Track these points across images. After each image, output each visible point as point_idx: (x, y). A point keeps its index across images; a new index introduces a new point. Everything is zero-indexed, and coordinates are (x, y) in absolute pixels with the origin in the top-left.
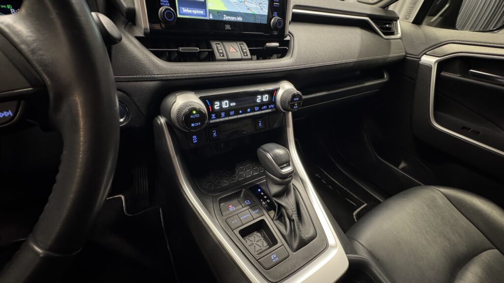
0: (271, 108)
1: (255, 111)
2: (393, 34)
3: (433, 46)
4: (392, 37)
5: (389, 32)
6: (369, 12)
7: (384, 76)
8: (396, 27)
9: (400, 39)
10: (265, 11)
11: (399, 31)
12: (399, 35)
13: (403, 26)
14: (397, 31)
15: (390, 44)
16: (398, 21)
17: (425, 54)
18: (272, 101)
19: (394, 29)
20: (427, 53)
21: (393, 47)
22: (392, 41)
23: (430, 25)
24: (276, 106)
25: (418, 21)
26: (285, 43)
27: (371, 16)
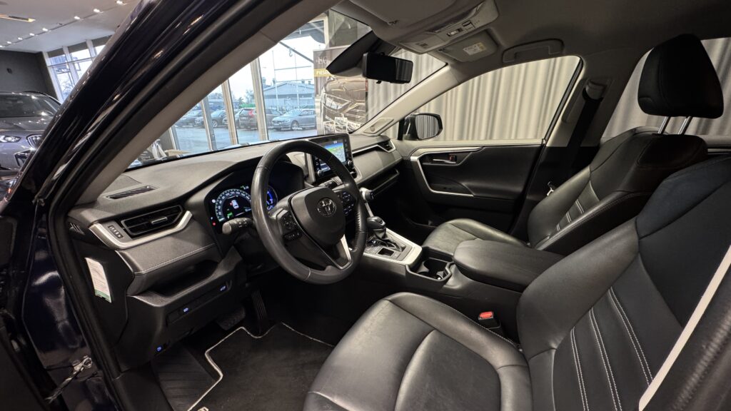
2: (391, 148)
3: (414, 151)
4: (392, 150)
5: (389, 148)
6: (377, 142)
7: (396, 172)
8: (391, 144)
9: (396, 149)
10: (344, 160)
12: (394, 148)
13: (394, 142)
14: (393, 146)
15: (392, 155)
16: (391, 141)
17: (411, 156)
19: (391, 146)
21: (395, 156)
22: (393, 152)
23: (406, 139)
25: (400, 138)
26: (354, 170)
27: (378, 144)
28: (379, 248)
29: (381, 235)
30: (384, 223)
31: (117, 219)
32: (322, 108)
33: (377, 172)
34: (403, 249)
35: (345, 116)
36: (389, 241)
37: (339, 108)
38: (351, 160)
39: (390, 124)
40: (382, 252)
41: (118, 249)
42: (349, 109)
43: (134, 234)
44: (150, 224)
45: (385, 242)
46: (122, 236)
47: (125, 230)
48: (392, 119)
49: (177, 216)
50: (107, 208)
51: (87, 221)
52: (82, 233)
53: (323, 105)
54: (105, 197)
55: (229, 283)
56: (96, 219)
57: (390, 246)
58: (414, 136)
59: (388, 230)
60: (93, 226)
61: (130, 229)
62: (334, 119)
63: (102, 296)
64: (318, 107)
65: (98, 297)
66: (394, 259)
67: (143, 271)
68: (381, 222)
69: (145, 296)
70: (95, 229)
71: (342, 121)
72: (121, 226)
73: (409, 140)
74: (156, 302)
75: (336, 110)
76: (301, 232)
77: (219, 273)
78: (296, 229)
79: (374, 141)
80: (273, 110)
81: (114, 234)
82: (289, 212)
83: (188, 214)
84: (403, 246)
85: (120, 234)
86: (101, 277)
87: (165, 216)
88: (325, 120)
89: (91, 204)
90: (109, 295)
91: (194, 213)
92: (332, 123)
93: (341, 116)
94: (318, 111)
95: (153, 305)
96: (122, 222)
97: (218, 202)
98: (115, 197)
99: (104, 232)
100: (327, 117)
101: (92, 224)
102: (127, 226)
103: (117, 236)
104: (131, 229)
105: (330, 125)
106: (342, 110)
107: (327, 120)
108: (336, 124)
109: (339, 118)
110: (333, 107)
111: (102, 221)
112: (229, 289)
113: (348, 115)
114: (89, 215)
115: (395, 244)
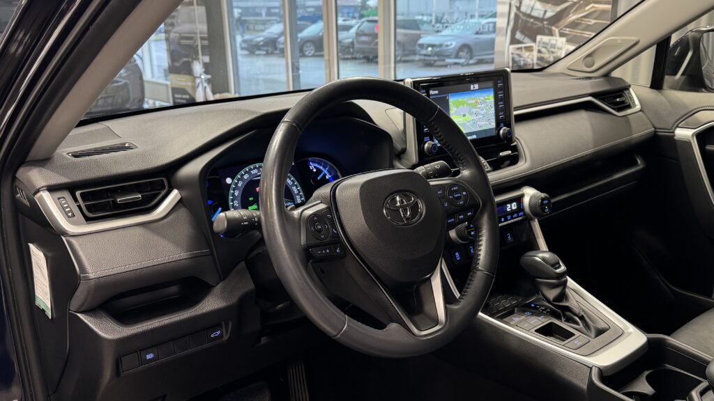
0: (521, 216)
1: (508, 220)
2: (629, 107)
3: (686, 117)
4: (629, 111)
5: (623, 106)
6: (590, 91)
7: (637, 162)
8: (631, 98)
9: (640, 111)
10: (493, 125)
11: (637, 102)
12: (638, 107)
13: (639, 92)
14: (634, 102)
15: (628, 122)
16: (631, 90)
17: (677, 127)
18: (520, 208)
19: (629, 101)
20: (680, 125)
21: (634, 125)
22: (630, 117)
23: (674, 88)
24: (525, 214)
25: (657, 84)
26: (515, 149)
27: (594, 95)
28: (542, 321)
29: (552, 294)
30: (563, 268)
31: (71, 188)
32: (512, 16)
33: (572, 157)
34: (600, 332)
35: (562, 35)
36: (568, 309)
37: (549, 14)
38: (509, 125)
39: (630, 53)
40: (546, 331)
41: (65, 233)
42: (573, 17)
43: (91, 215)
44: (114, 202)
45: (561, 309)
46: (73, 215)
47: (79, 207)
48: (635, 39)
49: (158, 194)
50: (61, 170)
51: (33, 186)
52: (28, 204)
53: (514, 10)
54: (65, 154)
55: (227, 325)
56: (44, 184)
57: (569, 320)
58: (695, 82)
59: (571, 283)
60: (39, 195)
61: (86, 205)
62: (534, 41)
63: (42, 307)
64: (502, 15)
65: (38, 308)
66: (570, 349)
67: (92, 274)
68: (556, 265)
69: (91, 316)
70: (41, 199)
71: (553, 46)
72: (76, 200)
73: (682, 89)
74: (106, 330)
75: (542, 20)
76: (344, 248)
77: (211, 304)
78: (336, 241)
79: (583, 88)
80: (423, 22)
81: (63, 209)
82: (328, 208)
83: (174, 195)
84: (602, 325)
85: (71, 211)
86: (44, 277)
87: (140, 192)
88: (514, 41)
89: (44, 161)
90: (49, 306)
91: (185, 193)
92: (529, 49)
93: (551, 34)
94: (501, 22)
95: (100, 333)
96: (78, 193)
97: (236, 184)
98: (76, 155)
99: (51, 205)
100: (518, 36)
101: (38, 191)
102: (84, 200)
103: (66, 213)
104: (88, 208)
105: (526, 54)
106: (556, 19)
107: (519, 42)
108: (539, 51)
109: (546, 39)
110: (535, 14)
111: (52, 189)
112: (226, 337)
113: (567, 31)
114: (36, 177)
115: (582, 318)
